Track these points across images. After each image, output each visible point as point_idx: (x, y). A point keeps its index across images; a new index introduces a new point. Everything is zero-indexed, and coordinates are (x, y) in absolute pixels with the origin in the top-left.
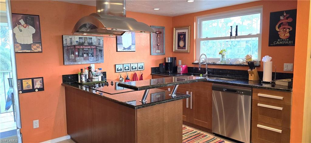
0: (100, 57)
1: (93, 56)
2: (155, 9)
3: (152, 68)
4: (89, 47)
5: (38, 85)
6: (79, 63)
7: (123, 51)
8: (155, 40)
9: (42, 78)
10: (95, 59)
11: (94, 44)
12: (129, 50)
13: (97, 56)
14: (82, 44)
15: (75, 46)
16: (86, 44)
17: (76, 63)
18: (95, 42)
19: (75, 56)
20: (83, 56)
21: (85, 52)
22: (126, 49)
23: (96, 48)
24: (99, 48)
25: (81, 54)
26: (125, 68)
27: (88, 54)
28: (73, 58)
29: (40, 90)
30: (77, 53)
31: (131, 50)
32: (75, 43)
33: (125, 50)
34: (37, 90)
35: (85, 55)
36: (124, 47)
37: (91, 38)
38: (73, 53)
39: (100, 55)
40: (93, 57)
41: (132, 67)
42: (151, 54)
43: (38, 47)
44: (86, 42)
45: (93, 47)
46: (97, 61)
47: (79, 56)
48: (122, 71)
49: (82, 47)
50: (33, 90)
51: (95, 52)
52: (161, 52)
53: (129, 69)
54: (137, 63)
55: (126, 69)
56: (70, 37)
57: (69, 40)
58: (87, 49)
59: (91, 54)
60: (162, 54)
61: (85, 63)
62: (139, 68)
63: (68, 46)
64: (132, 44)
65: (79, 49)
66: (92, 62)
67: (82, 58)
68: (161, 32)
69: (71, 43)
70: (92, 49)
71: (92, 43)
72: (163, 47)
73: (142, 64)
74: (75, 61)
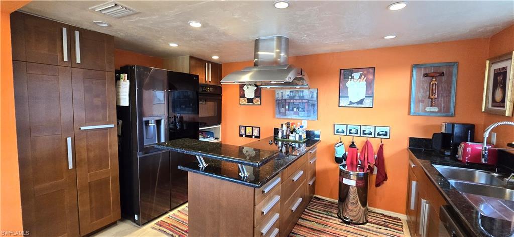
0: (312, 112)
1: (304, 111)
2: (386, 38)
3: (410, 138)
4: (300, 101)
5: (256, 133)
6: (289, 118)
7: (348, 106)
8: (423, 89)
9: (259, 127)
10: (306, 115)
11: (306, 97)
12: (359, 106)
13: (308, 111)
14: (293, 98)
15: (285, 100)
16: (296, 98)
17: (285, 117)
18: (306, 95)
19: (286, 110)
20: (293, 110)
21: (295, 106)
22: (354, 104)
23: (308, 103)
24: (311, 102)
25: (291, 108)
26: (350, 130)
27: (298, 108)
28: (284, 112)
29: (256, 137)
30: (287, 107)
31: (363, 106)
32: (285, 97)
33: (352, 106)
34: (254, 137)
35: (295, 110)
36: (351, 102)
37: (303, 91)
38: (283, 107)
39: (312, 110)
40: (304, 113)
41: (364, 131)
42: (409, 114)
43: (258, 101)
44: (297, 95)
45: (304, 101)
46: (308, 117)
47: (289, 110)
48: (345, 134)
49: (292, 101)
50: (251, 136)
51: (306, 107)
52: (439, 111)
53: (357, 133)
54: (375, 126)
55: (352, 131)
56: (281, 91)
57: (280, 94)
58: (298, 103)
59: (302, 109)
60: (444, 115)
61: (295, 118)
62: (379, 134)
63: (279, 100)
64: (366, 97)
65: (289, 103)
66: (303, 118)
67: (292, 112)
68: (443, 73)
69: (282, 97)
70: (303, 103)
71: (303, 96)
72: (449, 101)
73: (387, 129)
74: (284, 115)
